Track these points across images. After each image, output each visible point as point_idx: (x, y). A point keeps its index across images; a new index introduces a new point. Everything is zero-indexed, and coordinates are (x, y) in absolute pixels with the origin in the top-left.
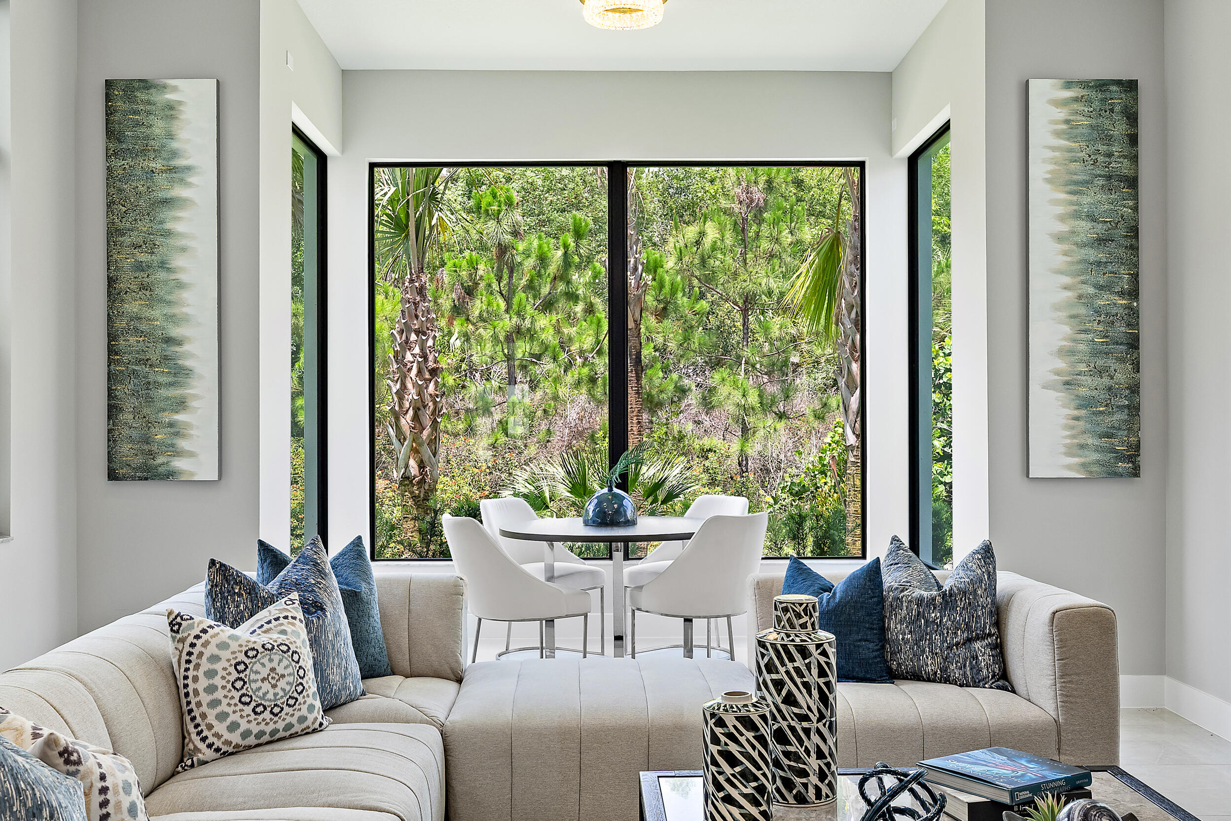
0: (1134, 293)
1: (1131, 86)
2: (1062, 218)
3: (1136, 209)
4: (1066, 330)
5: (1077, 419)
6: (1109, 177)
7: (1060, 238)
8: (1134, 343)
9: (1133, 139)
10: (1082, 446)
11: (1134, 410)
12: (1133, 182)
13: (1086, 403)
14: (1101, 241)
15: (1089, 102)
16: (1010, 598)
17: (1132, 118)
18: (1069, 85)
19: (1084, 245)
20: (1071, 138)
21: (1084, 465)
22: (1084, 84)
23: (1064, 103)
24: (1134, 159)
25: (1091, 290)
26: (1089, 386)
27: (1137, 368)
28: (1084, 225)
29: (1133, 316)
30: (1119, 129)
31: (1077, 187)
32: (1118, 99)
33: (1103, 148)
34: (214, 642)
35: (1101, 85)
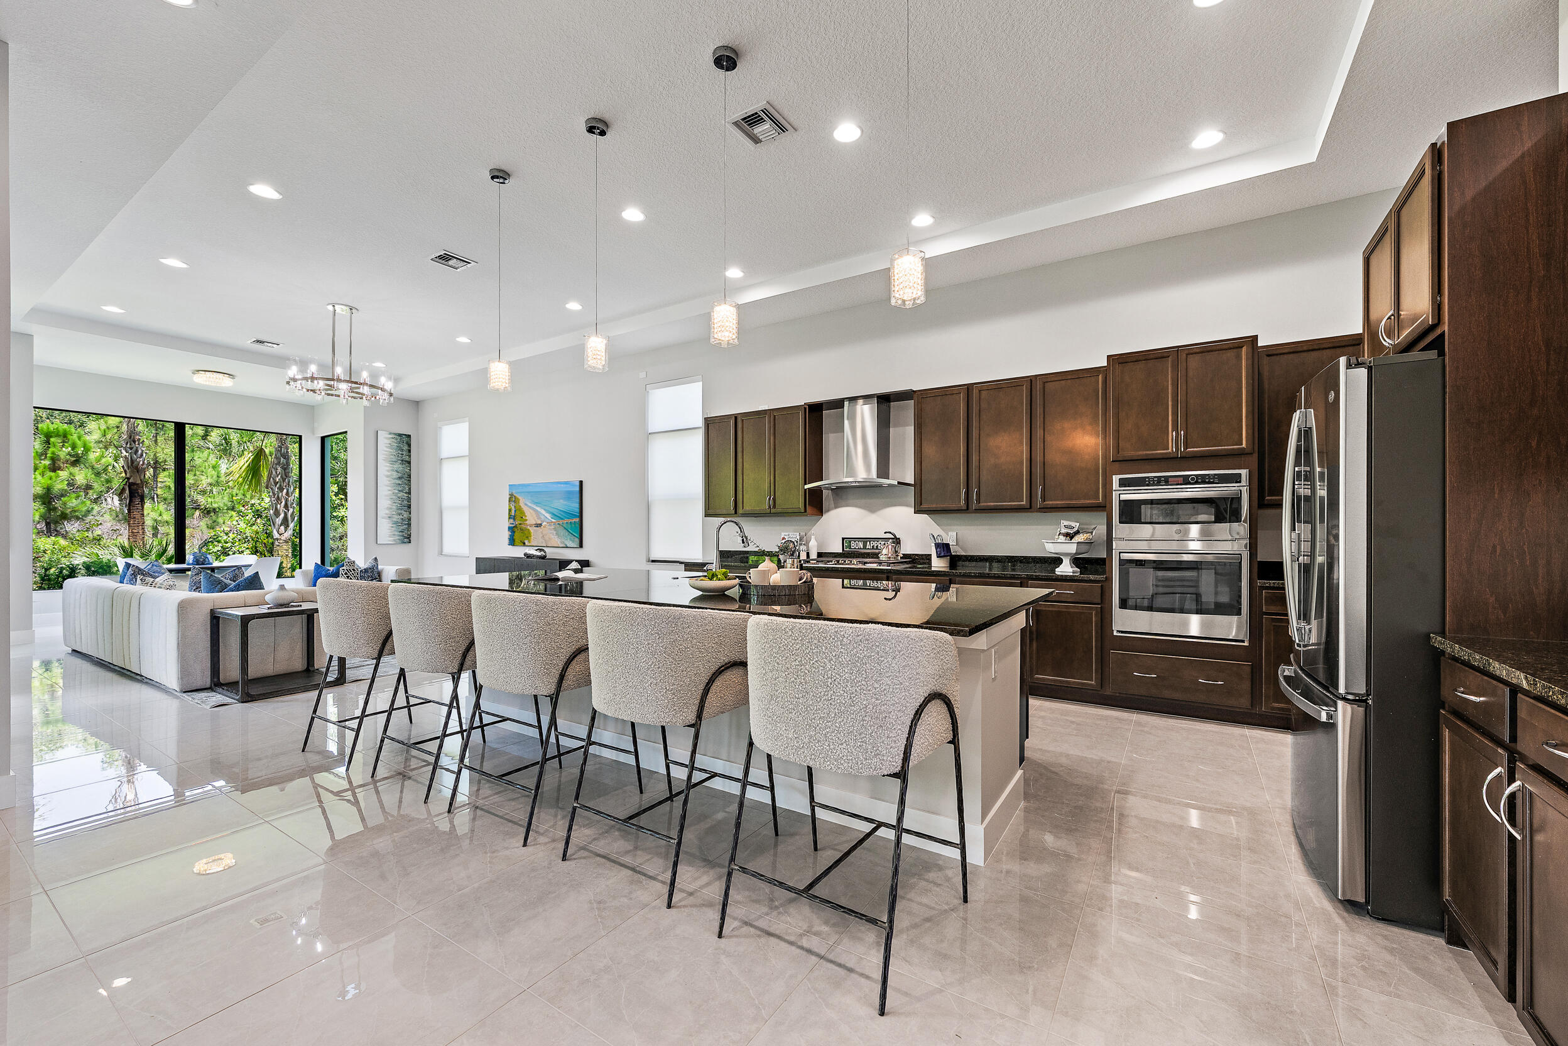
0: (409, 493)
1: (409, 436)
2: (388, 471)
3: (410, 470)
4: (389, 502)
5: (392, 527)
6: (402, 461)
7: (387, 476)
8: (409, 507)
9: (410, 451)
10: (394, 535)
11: (409, 525)
12: (409, 463)
13: (396, 523)
14: (400, 478)
15: (397, 439)
16: (383, 569)
17: (409, 445)
18: (390, 434)
19: (395, 479)
20: (391, 449)
21: (394, 540)
22: (395, 434)
23: (389, 438)
24: (410, 456)
25: (397, 492)
26: (396, 518)
27: (410, 513)
28: (395, 473)
29: (409, 500)
30: (406, 448)
31: (393, 462)
32: (405, 439)
33: (400, 453)
34: (158, 583)
35: (400, 435)
